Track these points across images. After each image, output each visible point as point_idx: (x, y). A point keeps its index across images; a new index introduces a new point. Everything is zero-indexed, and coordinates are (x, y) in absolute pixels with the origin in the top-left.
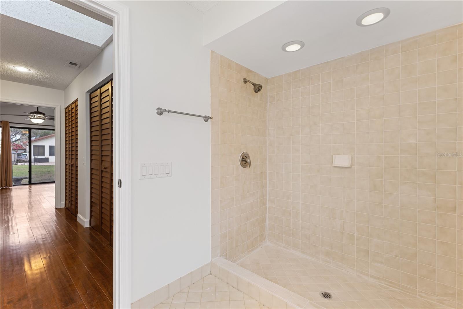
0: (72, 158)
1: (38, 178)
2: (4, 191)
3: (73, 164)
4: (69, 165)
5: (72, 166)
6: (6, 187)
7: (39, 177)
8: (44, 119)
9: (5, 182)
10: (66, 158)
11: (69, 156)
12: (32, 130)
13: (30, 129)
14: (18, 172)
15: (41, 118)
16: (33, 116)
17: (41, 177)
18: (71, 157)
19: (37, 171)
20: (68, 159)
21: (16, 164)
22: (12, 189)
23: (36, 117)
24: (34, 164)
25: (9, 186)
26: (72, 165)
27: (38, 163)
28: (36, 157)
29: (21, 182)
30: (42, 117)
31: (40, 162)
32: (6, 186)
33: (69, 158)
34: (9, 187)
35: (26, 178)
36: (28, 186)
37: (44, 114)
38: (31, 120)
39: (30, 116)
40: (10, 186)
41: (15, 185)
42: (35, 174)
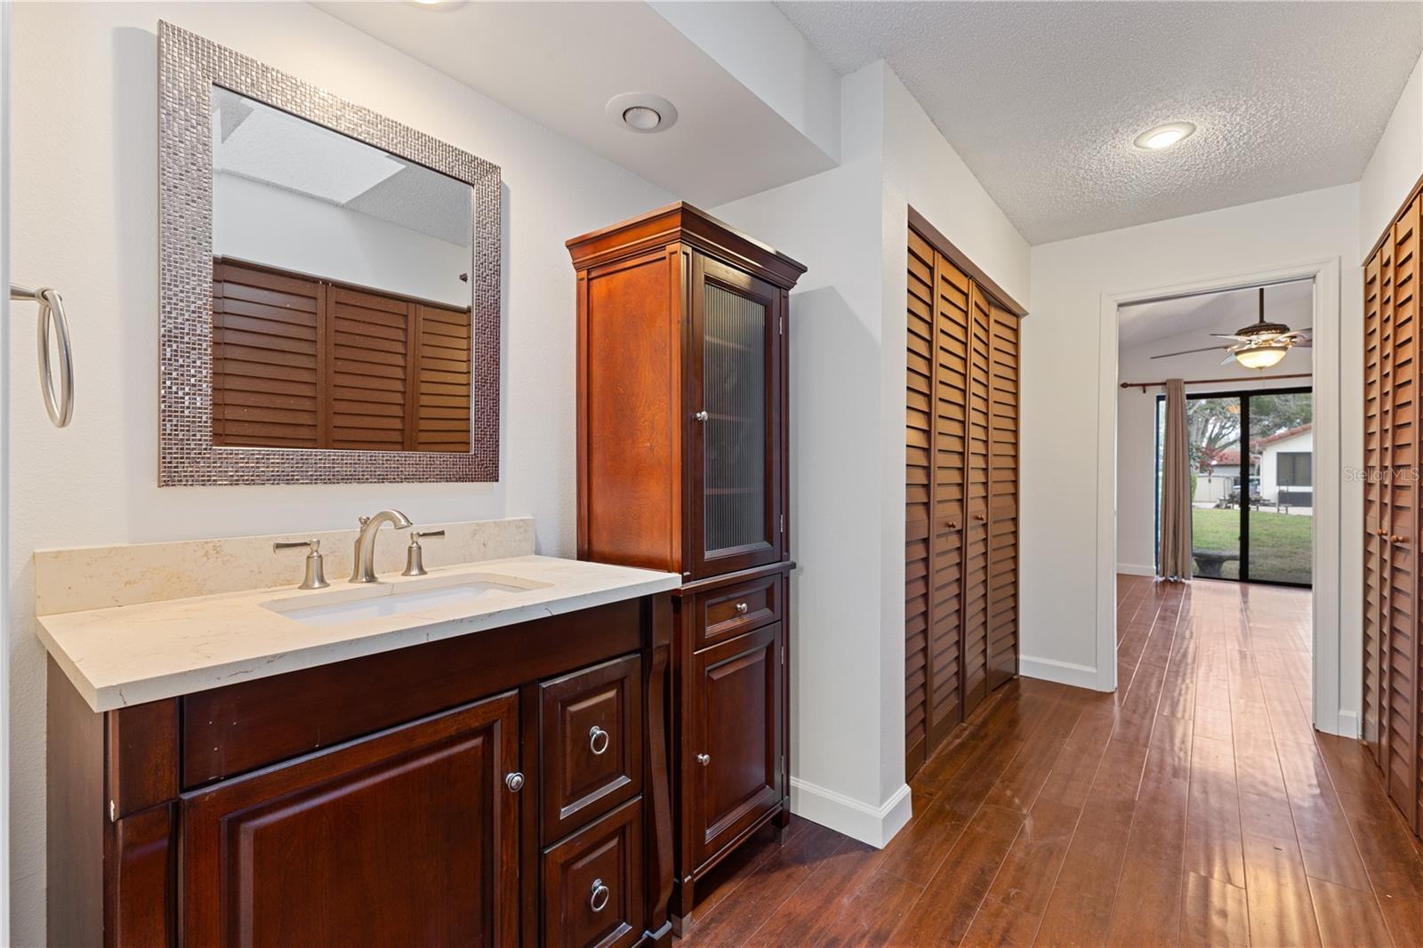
0: (1396, 509)
1: (1279, 560)
2: (1168, 589)
3: (1403, 541)
4: (1383, 542)
5: (1396, 549)
6: (1176, 578)
7: (1281, 557)
8: (1284, 348)
9: (1173, 562)
10: (1368, 503)
11: (1382, 496)
12: (1253, 399)
13: (1244, 397)
14: (1227, 532)
15: (1274, 345)
16: (1244, 344)
17: (1290, 556)
18: (1393, 500)
19: (1283, 535)
20: (1375, 509)
21: (1229, 507)
22: (1189, 586)
23: (1254, 346)
24: (1279, 510)
25: (1183, 577)
26: (1398, 544)
27: (1289, 509)
28: (1284, 488)
29: (1218, 570)
30: (1279, 342)
31: (1295, 504)
32: (1176, 574)
33: (1383, 505)
34: (1183, 580)
35: (1232, 558)
36: (1236, 587)
37: (1283, 329)
38: (1240, 358)
39: (1235, 347)
40: (1185, 575)
41: (1201, 575)
42: (1273, 546)
